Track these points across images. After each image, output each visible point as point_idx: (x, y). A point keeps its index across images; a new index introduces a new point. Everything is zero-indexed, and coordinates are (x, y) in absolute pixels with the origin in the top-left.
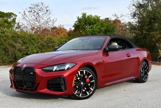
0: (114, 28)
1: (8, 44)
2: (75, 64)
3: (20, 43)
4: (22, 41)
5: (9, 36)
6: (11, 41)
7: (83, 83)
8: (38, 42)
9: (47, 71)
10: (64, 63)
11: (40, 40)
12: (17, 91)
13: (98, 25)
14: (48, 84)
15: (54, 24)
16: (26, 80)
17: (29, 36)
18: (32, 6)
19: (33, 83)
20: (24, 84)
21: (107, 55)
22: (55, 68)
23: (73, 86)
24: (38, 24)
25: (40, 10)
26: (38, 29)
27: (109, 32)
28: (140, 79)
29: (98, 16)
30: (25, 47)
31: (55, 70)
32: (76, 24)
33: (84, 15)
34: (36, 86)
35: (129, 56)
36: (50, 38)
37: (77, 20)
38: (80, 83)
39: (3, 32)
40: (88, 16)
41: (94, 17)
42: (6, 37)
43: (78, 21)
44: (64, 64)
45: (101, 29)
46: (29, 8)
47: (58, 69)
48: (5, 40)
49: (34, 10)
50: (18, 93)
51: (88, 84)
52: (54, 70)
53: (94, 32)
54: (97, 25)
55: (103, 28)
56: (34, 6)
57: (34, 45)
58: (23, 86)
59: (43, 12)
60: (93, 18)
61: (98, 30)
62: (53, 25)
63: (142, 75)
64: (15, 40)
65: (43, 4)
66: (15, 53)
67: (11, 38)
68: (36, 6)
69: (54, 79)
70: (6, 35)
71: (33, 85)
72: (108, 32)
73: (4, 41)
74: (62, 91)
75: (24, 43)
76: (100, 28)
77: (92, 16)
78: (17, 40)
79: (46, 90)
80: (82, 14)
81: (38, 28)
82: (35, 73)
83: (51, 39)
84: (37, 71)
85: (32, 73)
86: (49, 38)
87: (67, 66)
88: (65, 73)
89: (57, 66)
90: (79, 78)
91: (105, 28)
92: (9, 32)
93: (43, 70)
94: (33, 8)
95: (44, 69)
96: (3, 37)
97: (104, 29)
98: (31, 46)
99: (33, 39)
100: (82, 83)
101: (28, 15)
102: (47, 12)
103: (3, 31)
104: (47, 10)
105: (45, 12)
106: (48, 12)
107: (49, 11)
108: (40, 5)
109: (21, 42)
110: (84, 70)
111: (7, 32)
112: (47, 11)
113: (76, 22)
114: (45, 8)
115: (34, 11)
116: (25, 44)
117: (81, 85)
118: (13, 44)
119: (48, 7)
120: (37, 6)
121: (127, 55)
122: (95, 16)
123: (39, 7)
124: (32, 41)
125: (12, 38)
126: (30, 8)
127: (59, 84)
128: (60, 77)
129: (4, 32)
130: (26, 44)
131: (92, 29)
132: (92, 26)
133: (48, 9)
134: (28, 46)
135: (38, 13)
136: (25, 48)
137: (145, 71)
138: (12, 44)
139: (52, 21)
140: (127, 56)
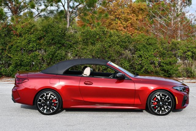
5: (116, 41)
6: (118, 48)
64: (124, 46)
98: (145, 54)
99: (150, 44)
130: (140, 51)
134: (141, 54)
136: (138, 57)
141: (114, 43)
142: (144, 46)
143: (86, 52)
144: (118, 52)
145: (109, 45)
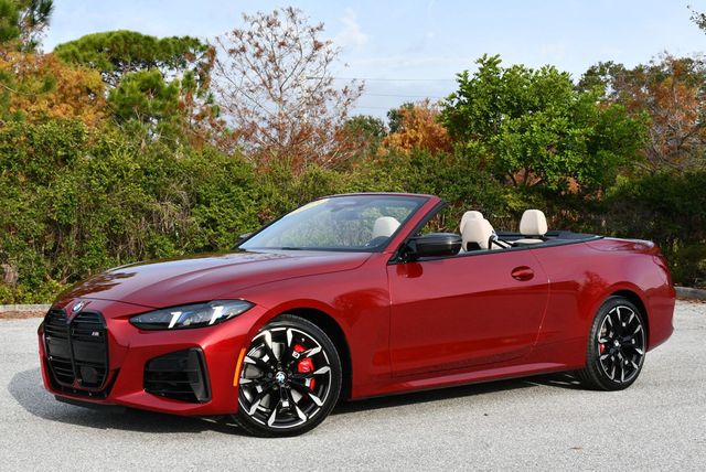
0: (635, 129)
1: (122, 205)
2: (247, 306)
3: (178, 201)
4: (187, 189)
5: (128, 170)
6: (136, 193)
7: (283, 377)
8: (260, 198)
9: (150, 327)
10: (206, 302)
11: (269, 187)
12: (58, 399)
13: (558, 113)
14: (147, 374)
15: (349, 107)
16: (81, 359)
17: (222, 166)
18: (246, 27)
19: (101, 370)
20: (74, 370)
21: (415, 272)
22: (176, 316)
23: (235, 384)
24: (272, 108)
25: (283, 44)
26: (274, 133)
27: (607, 147)
28: (594, 375)
29: (556, 72)
30: (201, 220)
31: (176, 325)
32: (450, 109)
33: (490, 64)
34: (108, 380)
35: (525, 277)
36: (316, 180)
37: (456, 88)
38: (274, 374)
39: (102, 152)
40: (508, 70)
41: (540, 74)
42: (115, 172)
43: (461, 93)
44: (206, 304)
45: (570, 132)
46: (231, 36)
47: (187, 323)
48: (109, 189)
49: (257, 45)
50: (62, 404)
51: (304, 382)
52: (171, 326)
53: (535, 147)
54: (549, 115)
55: (576, 132)
56: (256, 25)
57: (244, 210)
58: (71, 381)
59: (298, 55)
60: (533, 81)
61: (555, 139)
62: (344, 114)
63: (603, 357)
64: (155, 186)
65: (298, 16)
66: (152, 246)
67: (140, 177)
68: (264, 24)
69: (164, 355)
70: (115, 166)
71: (101, 378)
72: (606, 149)
73: (107, 192)
74: (193, 399)
75: (199, 202)
76: (565, 130)
77: (531, 71)
78: (167, 185)
79: (141, 397)
80: (481, 61)
81: (272, 126)
82: (105, 333)
83: (324, 182)
84: (115, 326)
85: (97, 334)
86: (311, 175)
87: (218, 312)
88: (204, 336)
89: (183, 311)
90: (266, 359)
91: (591, 130)
92: (129, 151)
93: (133, 324)
94: (250, 33)
95: (139, 319)
96: (103, 172)
97: (587, 136)
98: (228, 213)
99: (237, 182)
100: (281, 377)
101: (227, 68)
102: (316, 53)
103: (105, 143)
104: (315, 42)
105: (307, 51)
106: (322, 52)
107: (330, 47)
108: (283, 18)
109: (184, 195)
110: (288, 327)
111: (122, 151)
112: (317, 46)
113: (453, 96)
114: (306, 33)
115: (257, 49)
116: (203, 206)
117: (277, 384)
118: (145, 205)
119: (320, 28)
120: (269, 25)
121: (514, 271)
122: (544, 69)
123: (280, 31)
124: (234, 189)
125: (144, 177)
126: (236, 33)
127: (184, 376)
128: (188, 349)
129: (108, 150)
130: (208, 205)
131: (527, 133)
132: (526, 117)
133: (320, 37)
134: (213, 216)
135: (272, 59)
136: (202, 225)
137: (625, 339)
138: (141, 206)
139: (340, 94)
140: (514, 277)
141: (122, 177)
142: (223, 188)
143: (20, 209)
144: (137, 209)
145: (107, 181)
